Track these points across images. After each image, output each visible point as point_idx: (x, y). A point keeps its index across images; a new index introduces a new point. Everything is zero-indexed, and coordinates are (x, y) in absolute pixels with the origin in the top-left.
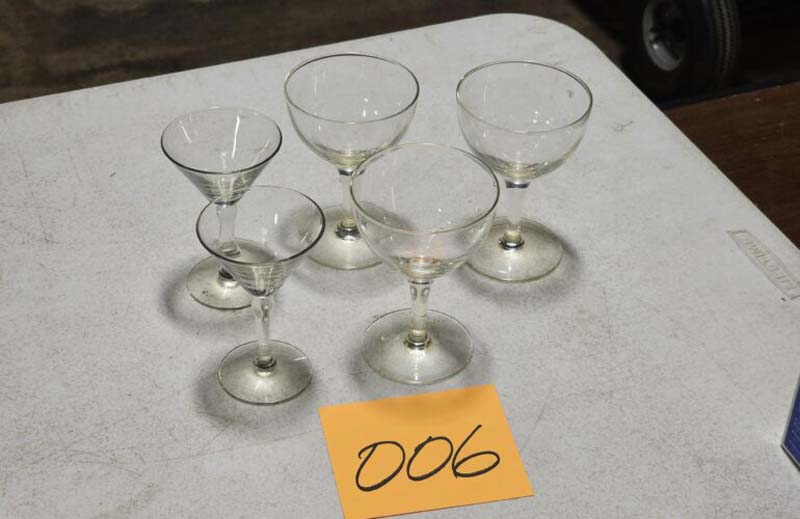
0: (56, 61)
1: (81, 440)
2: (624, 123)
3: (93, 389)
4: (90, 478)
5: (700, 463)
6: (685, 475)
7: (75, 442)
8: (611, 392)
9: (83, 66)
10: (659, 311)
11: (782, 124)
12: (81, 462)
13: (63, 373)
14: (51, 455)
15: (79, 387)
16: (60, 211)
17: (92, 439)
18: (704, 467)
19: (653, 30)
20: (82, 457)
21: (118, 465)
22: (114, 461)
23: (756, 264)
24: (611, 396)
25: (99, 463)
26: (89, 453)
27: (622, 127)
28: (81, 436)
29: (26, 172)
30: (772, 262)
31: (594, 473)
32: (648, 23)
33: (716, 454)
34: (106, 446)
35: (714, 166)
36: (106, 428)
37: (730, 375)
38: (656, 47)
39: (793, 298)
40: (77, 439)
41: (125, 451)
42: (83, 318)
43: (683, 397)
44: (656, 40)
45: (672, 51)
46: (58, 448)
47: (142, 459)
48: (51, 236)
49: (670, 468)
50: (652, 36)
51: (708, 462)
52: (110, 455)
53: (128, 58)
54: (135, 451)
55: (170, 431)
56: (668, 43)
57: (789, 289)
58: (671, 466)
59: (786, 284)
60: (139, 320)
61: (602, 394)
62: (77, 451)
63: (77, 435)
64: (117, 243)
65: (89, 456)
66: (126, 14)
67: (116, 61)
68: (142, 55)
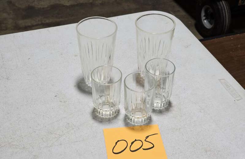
0: (21, 23)
1: (14, 141)
2: (188, 45)
3: (19, 125)
4: (16, 153)
5: (206, 151)
6: (201, 155)
7: (12, 142)
8: (180, 129)
9: (30, 24)
10: (196, 104)
11: (239, 46)
12: (14, 148)
13: (10, 120)
14: (4, 146)
15: (15, 125)
16: (12, 70)
17: (18, 141)
18: (207, 153)
19: (204, 16)
20: (15, 146)
21: (25, 149)
22: (24, 148)
23: (227, 90)
24: (180, 130)
25: (19, 148)
26: (17, 145)
27: (187, 46)
28: (14, 140)
29: (2, 57)
30: (232, 89)
31: (173, 154)
32: (203, 14)
33: (211, 149)
34: (22, 143)
35: (215, 59)
36: (22, 138)
37: (217, 124)
38: (205, 21)
39: (238, 100)
40: (13, 141)
41: (28, 145)
42: (17, 103)
43: (202, 131)
44: (205, 19)
45: (210, 23)
46: (7, 143)
47: (33, 147)
48: (9, 77)
49: (197, 153)
50: (204, 18)
51: (209, 151)
52: (23, 146)
53: (43, 22)
54: (31, 145)
55: (42, 139)
56: (209, 20)
57: (236, 97)
58: (197, 152)
59: (236, 96)
60: (34, 104)
61: (177, 129)
62: (13, 144)
63: (13, 139)
64: (29, 80)
65: (17, 146)
66: (43, 8)
67: (40, 23)
68: (47, 21)
